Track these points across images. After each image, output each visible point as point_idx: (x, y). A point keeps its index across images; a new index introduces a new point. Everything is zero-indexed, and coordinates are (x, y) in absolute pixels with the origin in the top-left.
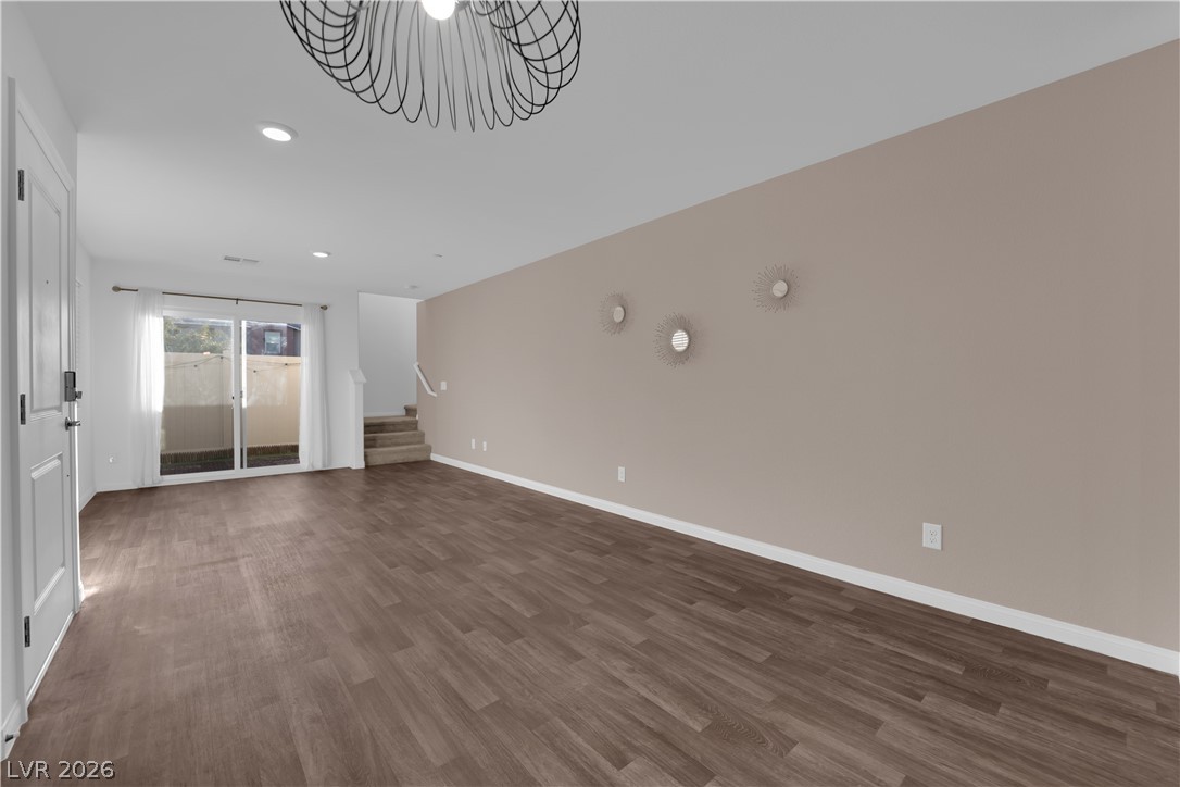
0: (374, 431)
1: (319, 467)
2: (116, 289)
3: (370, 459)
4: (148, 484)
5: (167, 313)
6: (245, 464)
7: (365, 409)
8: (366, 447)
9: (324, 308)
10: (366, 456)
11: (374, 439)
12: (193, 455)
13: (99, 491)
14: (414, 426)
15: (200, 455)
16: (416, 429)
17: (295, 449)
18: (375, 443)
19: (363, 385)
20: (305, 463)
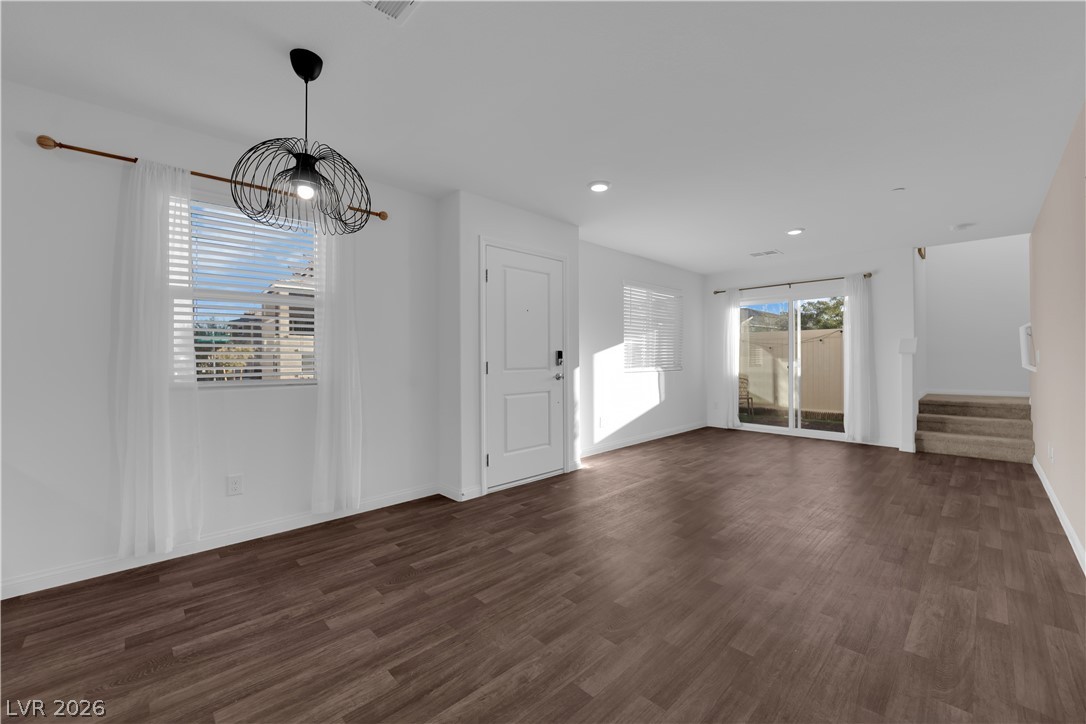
0: (933, 413)
1: (859, 440)
2: (716, 293)
3: (923, 443)
4: (731, 427)
5: (741, 304)
6: (798, 425)
9: (870, 275)
10: (918, 440)
12: (818, 414)
13: (710, 425)
15: (824, 416)
18: (940, 427)
19: (913, 356)
20: (848, 434)
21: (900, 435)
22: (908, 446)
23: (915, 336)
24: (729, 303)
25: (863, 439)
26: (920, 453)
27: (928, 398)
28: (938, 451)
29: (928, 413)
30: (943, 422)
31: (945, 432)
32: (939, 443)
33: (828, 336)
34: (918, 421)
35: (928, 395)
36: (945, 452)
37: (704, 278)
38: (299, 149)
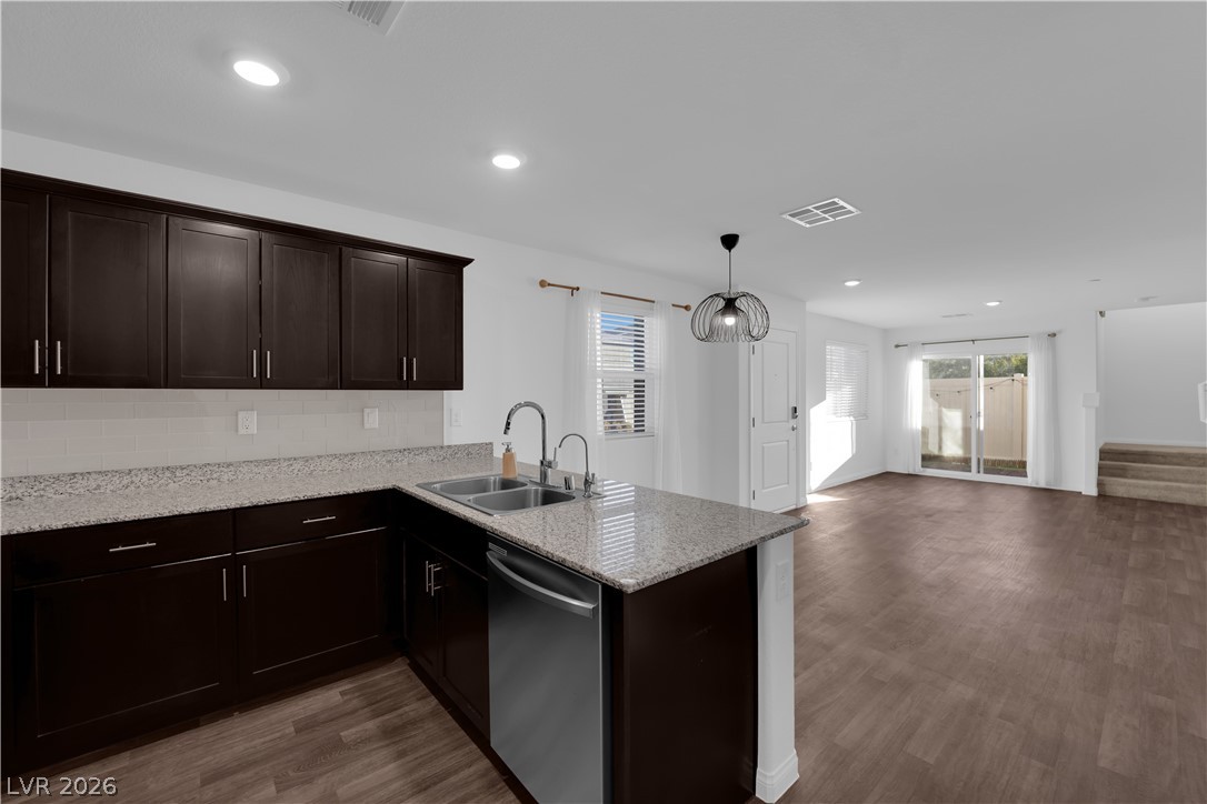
0: (1113, 460)
1: (1042, 485)
2: (897, 346)
3: (1106, 487)
4: (911, 472)
5: (924, 357)
6: (982, 470)
9: (1055, 335)
13: (887, 471)
17: (1023, 464)
18: (1122, 473)
19: (1097, 409)
20: (1031, 479)
21: (1082, 479)
22: (1093, 491)
23: (1098, 390)
24: (911, 356)
25: (1047, 483)
26: (1102, 496)
27: (1107, 447)
28: (1119, 495)
29: (1109, 460)
30: (1124, 469)
31: (1126, 477)
32: (1121, 487)
33: (999, 384)
34: (1099, 468)
35: (1106, 444)
36: (1125, 496)
37: (886, 332)
38: (726, 296)
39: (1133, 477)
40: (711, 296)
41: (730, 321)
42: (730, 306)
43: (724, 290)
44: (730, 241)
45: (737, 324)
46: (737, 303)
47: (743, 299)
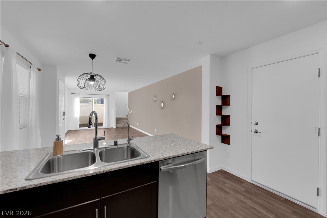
0: (118, 120)
1: (107, 127)
2: (72, 94)
3: (117, 126)
4: (76, 129)
6: (93, 126)
7: (116, 116)
8: (116, 123)
9: (108, 95)
10: (116, 125)
11: (118, 122)
12: (86, 124)
13: (69, 130)
14: (127, 119)
16: (127, 120)
17: (102, 123)
19: (115, 111)
20: (104, 126)
21: (113, 125)
22: (115, 127)
23: (115, 107)
24: (77, 97)
26: (116, 127)
33: (97, 105)
36: (119, 127)
37: (69, 89)
38: (91, 74)
39: (120, 123)
40: (85, 73)
41: (92, 83)
42: (92, 78)
43: (89, 72)
44: (92, 56)
45: (95, 84)
46: (95, 77)
47: (97, 76)
